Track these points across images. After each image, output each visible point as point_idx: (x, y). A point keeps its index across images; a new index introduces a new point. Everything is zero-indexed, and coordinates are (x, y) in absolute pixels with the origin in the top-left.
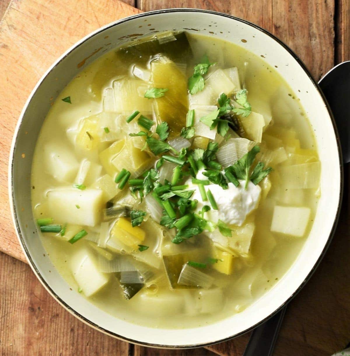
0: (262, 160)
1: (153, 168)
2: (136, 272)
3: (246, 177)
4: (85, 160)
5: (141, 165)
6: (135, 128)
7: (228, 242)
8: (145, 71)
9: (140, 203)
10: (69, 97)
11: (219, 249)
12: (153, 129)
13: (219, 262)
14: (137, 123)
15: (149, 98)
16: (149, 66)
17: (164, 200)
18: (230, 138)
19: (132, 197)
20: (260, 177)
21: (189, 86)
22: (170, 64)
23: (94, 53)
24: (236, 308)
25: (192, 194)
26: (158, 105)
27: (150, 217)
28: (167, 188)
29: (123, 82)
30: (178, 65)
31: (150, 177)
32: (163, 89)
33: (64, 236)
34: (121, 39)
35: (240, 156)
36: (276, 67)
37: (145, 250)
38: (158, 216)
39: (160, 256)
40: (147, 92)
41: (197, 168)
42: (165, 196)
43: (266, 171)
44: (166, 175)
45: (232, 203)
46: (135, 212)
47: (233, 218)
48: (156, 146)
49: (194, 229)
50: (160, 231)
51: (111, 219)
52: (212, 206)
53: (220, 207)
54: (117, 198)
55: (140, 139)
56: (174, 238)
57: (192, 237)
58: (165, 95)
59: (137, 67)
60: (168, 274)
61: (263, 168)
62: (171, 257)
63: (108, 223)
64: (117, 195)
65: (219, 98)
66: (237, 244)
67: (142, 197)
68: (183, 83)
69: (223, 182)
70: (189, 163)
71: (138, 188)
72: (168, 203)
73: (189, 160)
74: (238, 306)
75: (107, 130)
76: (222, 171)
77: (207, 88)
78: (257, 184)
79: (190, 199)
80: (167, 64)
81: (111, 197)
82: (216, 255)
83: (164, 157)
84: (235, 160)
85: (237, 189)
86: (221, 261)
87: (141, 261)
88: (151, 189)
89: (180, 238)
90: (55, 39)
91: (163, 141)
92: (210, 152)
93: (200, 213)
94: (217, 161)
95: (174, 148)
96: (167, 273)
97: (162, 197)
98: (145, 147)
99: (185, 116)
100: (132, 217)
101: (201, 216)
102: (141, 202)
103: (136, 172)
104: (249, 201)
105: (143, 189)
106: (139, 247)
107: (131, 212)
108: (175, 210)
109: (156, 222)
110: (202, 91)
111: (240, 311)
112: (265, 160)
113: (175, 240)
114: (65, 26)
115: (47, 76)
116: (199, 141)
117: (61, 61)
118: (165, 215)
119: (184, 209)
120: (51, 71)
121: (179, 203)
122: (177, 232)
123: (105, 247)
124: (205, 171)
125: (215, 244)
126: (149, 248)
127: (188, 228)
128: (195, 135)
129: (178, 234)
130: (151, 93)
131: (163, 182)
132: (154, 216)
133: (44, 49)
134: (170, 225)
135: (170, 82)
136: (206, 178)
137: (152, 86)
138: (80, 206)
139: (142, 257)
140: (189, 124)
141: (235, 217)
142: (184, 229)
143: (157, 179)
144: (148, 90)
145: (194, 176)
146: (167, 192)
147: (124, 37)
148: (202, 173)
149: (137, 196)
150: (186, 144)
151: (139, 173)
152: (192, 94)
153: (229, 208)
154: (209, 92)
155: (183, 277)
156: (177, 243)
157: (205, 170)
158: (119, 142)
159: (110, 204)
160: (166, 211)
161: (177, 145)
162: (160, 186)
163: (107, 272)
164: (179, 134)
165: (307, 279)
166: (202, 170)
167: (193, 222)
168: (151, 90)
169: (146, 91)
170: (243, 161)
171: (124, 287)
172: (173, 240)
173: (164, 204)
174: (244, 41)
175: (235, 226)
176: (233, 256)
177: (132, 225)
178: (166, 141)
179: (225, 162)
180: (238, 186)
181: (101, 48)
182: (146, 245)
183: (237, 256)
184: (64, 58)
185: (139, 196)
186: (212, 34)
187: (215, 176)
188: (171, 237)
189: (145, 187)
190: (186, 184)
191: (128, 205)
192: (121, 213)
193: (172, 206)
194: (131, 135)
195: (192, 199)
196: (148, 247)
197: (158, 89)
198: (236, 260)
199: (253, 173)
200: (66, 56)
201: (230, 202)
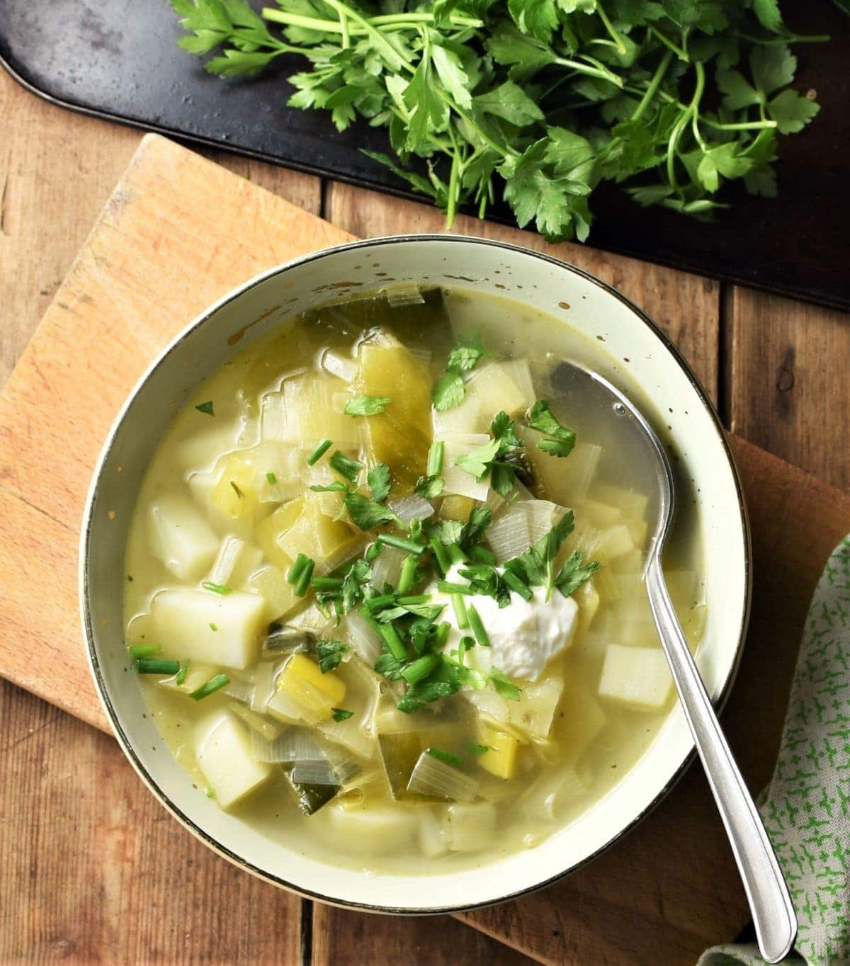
0: (578, 547)
1: (361, 556)
2: (325, 762)
3: (547, 581)
4: (229, 537)
5: (336, 548)
6: (325, 475)
7: (510, 713)
8: (349, 363)
9: (335, 626)
10: (211, 403)
11: (489, 725)
12: (361, 478)
13: (490, 752)
14: (328, 465)
15: (355, 416)
16: (355, 349)
17: (383, 623)
18: (517, 499)
19: (319, 613)
20: (576, 580)
21: (435, 393)
22: (399, 349)
23: (263, 317)
24: (525, 839)
25: (439, 611)
26: (371, 430)
27: (356, 654)
28: (390, 599)
29: (302, 381)
30: (413, 352)
31: (355, 574)
32: (381, 398)
33: (182, 686)
34: (318, 290)
35: (536, 538)
36: (627, 360)
37: (345, 718)
38: (370, 654)
39: (374, 735)
40: (350, 402)
41: (449, 561)
42: (385, 615)
43: (588, 569)
44: (385, 573)
45: (518, 633)
46: (326, 643)
47: (520, 663)
48: (364, 512)
49: (442, 684)
50: (375, 683)
51: (279, 656)
52: (477, 637)
53: (492, 641)
54: (291, 615)
55: (333, 497)
56: (401, 699)
57: (436, 700)
58: (385, 410)
59: (332, 354)
60: (388, 772)
61: (582, 564)
62: (395, 736)
63: (271, 665)
64: (292, 609)
65: (495, 421)
66: (527, 718)
67: (341, 615)
68: (423, 388)
69: (501, 591)
70: (432, 549)
71: (331, 595)
72: (391, 629)
73: (433, 545)
74: (528, 836)
75: (272, 479)
76: (498, 566)
77: (470, 400)
78: (570, 595)
79: (434, 623)
80: (392, 349)
81: (279, 612)
82: (485, 738)
83: (381, 537)
84: (525, 547)
85: (528, 605)
86: (494, 750)
87: (336, 740)
88: (357, 600)
89: (413, 700)
90: (187, 289)
91: (378, 502)
92: (476, 527)
93: (453, 653)
94: (487, 545)
95: (398, 517)
96: (385, 770)
97: (379, 617)
98: (342, 513)
99: (425, 454)
100: (320, 653)
101: (456, 659)
102: (339, 623)
103: (325, 561)
104: (553, 632)
105: (342, 599)
106: (333, 713)
107: (319, 643)
108: (406, 642)
109: (368, 665)
110: (459, 405)
111: (534, 845)
112: (586, 548)
113: (402, 705)
114: (210, 264)
115: (165, 357)
116: (453, 506)
117: (195, 328)
118: (383, 652)
119: (422, 643)
120: (175, 347)
121: (413, 630)
122: (406, 689)
123: (263, 711)
124: (465, 568)
125: (482, 717)
126: (353, 717)
127: (429, 682)
128: (442, 491)
129: (408, 693)
130: (358, 407)
131: (381, 589)
132: (363, 653)
133: (164, 307)
134: (393, 674)
135: (398, 385)
136: (466, 582)
137: (360, 392)
138: (217, 625)
139: (337, 734)
140: (431, 470)
141: (524, 661)
142: (421, 684)
143: (368, 581)
144: (352, 400)
145: (442, 576)
146: (390, 607)
147: (325, 287)
148: (458, 572)
149: (329, 612)
150: (426, 510)
151: (333, 565)
152: (438, 411)
153: (511, 643)
154: (473, 407)
155: (419, 778)
156: (405, 709)
157: (465, 564)
158: (293, 502)
159: (276, 626)
160: (387, 645)
161: (406, 512)
162: (376, 594)
163: (268, 761)
164: (412, 489)
165: (669, 785)
166: (459, 565)
167: (438, 670)
168: (357, 401)
169: (347, 402)
170: (541, 547)
171: (301, 790)
172: (398, 704)
173: (382, 631)
174: (565, 306)
175: (522, 679)
176: (518, 741)
177: (320, 671)
178: (383, 501)
179: (503, 551)
180: (531, 598)
181: (278, 307)
182: (347, 709)
183: (527, 743)
184: (201, 323)
185: (334, 613)
186: (500, 289)
187: (484, 579)
188: (396, 698)
189: (346, 595)
190: (426, 592)
191: (311, 630)
192: (297, 645)
193: (399, 636)
194: (313, 488)
195: (439, 623)
196: (352, 714)
197: (371, 399)
198: (524, 749)
199: (561, 574)
200: (205, 320)
201: (513, 631)
